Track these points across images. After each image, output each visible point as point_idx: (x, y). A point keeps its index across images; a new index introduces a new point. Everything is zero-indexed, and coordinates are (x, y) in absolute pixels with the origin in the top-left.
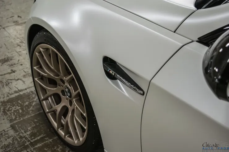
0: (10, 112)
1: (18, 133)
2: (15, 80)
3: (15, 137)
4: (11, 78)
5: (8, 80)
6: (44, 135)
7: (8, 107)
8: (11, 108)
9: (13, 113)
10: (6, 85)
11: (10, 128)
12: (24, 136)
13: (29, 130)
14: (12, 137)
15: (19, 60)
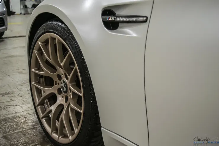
0: (5, 127)
1: (9, 142)
2: (13, 105)
3: (6, 144)
4: (9, 105)
5: (6, 106)
6: (37, 143)
7: (3, 123)
8: (6, 124)
9: (7, 127)
10: (4, 109)
11: (2, 138)
12: (16, 144)
13: (22, 140)
14: (3, 145)
15: (19, 94)
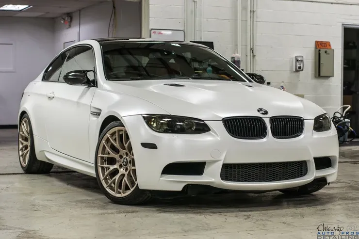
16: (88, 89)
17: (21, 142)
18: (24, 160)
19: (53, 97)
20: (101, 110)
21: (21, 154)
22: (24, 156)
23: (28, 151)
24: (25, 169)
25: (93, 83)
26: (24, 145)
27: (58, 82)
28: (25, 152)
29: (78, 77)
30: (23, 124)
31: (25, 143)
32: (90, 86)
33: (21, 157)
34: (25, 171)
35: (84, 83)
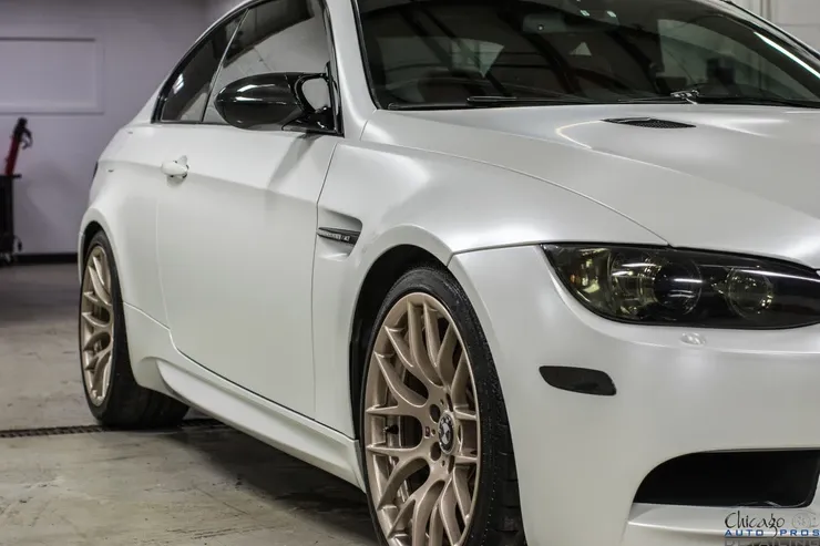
16: (310, 144)
17: (88, 323)
18: (97, 381)
19: (185, 176)
20: (358, 223)
21: (87, 362)
22: (96, 368)
23: (108, 354)
24: (101, 413)
25: (327, 122)
26: (96, 333)
27: (201, 122)
28: (101, 355)
29: (270, 100)
30: (93, 267)
31: (101, 327)
32: (313, 133)
33: (88, 373)
34: (98, 418)
35: (293, 123)
